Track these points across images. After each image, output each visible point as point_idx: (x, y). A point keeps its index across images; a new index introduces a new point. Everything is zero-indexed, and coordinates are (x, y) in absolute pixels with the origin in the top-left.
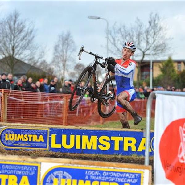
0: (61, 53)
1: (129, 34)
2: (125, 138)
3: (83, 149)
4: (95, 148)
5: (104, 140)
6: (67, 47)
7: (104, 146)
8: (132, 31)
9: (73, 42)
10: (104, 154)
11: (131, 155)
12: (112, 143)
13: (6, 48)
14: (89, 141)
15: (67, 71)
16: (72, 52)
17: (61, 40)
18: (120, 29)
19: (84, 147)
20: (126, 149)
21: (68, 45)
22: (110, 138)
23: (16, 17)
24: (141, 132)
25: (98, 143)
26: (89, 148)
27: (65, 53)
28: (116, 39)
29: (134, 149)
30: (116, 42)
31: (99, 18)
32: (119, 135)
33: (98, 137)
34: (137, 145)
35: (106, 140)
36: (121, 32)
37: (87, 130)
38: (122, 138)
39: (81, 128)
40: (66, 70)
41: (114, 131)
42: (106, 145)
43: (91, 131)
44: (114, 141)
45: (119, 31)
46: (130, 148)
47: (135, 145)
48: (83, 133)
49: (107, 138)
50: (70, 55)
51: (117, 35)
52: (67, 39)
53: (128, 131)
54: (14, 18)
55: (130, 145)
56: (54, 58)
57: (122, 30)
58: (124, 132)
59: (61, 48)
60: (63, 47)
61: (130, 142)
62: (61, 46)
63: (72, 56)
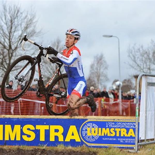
0: (96, 71)
1: (146, 52)
2: (51, 126)
3: (6, 141)
4: (18, 139)
5: (29, 129)
6: (101, 65)
7: (29, 136)
8: (148, 50)
9: (105, 62)
10: (28, 145)
11: (57, 146)
12: (37, 132)
13: (51, 68)
14: (13, 131)
15: (101, 84)
16: (104, 69)
17: (96, 60)
18: (139, 49)
19: (7, 138)
20: (52, 139)
21: (101, 64)
22: (35, 127)
23: (58, 43)
24: (68, 119)
25: (22, 133)
26: (12, 139)
27: (99, 70)
28: (136, 57)
29: (61, 139)
30: (136, 59)
31: (111, 36)
32: (45, 123)
33: (22, 126)
34: (65, 135)
35: (31, 129)
36: (140, 51)
37: (10, 119)
38: (48, 126)
39: (4, 117)
40: (99, 83)
41: (39, 119)
42: (30, 135)
43: (14, 120)
44: (39, 130)
45: (138, 51)
46: (56, 137)
47: (62, 134)
48: (6, 123)
49: (32, 127)
50: (103, 72)
51: (137, 53)
52: (101, 59)
53: (54, 118)
54: (57, 44)
55: (56, 134)
56: (90, 74)
57: (141, 49)
58: (50, 119)
59: (96, 66)
60: (97, 65)
61: (57, 131)
62: (96, 65)
63: (104, 72)
